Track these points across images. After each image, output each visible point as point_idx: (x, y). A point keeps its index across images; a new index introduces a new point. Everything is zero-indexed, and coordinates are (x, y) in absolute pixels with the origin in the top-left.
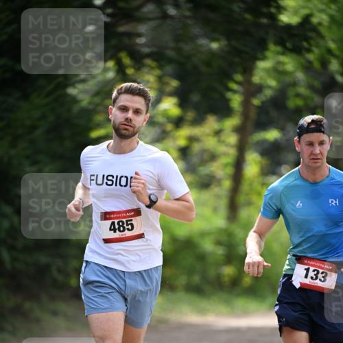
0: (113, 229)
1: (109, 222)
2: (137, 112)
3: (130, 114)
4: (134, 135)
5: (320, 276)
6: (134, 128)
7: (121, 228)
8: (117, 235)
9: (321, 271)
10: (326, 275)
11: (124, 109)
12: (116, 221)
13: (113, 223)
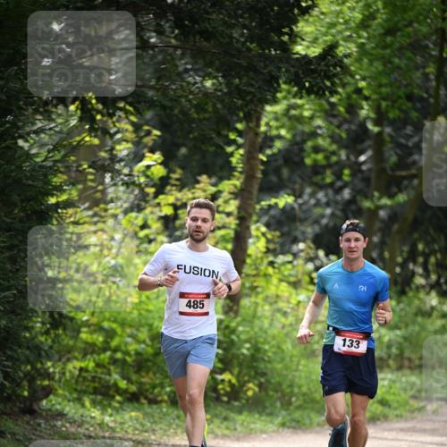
0: (189, 305)
1: (187, 300)
2: (204, 220)
3: (199, 223)
4: (204, 238)
5: (355, 344)
6: (203, 232)
7: (195, 305)
8: (192, 310)
9: (355, 340)
10: (359, 343)
11: (195, 219)
12: (192, 300)
13: (190, 301)
